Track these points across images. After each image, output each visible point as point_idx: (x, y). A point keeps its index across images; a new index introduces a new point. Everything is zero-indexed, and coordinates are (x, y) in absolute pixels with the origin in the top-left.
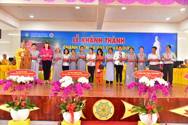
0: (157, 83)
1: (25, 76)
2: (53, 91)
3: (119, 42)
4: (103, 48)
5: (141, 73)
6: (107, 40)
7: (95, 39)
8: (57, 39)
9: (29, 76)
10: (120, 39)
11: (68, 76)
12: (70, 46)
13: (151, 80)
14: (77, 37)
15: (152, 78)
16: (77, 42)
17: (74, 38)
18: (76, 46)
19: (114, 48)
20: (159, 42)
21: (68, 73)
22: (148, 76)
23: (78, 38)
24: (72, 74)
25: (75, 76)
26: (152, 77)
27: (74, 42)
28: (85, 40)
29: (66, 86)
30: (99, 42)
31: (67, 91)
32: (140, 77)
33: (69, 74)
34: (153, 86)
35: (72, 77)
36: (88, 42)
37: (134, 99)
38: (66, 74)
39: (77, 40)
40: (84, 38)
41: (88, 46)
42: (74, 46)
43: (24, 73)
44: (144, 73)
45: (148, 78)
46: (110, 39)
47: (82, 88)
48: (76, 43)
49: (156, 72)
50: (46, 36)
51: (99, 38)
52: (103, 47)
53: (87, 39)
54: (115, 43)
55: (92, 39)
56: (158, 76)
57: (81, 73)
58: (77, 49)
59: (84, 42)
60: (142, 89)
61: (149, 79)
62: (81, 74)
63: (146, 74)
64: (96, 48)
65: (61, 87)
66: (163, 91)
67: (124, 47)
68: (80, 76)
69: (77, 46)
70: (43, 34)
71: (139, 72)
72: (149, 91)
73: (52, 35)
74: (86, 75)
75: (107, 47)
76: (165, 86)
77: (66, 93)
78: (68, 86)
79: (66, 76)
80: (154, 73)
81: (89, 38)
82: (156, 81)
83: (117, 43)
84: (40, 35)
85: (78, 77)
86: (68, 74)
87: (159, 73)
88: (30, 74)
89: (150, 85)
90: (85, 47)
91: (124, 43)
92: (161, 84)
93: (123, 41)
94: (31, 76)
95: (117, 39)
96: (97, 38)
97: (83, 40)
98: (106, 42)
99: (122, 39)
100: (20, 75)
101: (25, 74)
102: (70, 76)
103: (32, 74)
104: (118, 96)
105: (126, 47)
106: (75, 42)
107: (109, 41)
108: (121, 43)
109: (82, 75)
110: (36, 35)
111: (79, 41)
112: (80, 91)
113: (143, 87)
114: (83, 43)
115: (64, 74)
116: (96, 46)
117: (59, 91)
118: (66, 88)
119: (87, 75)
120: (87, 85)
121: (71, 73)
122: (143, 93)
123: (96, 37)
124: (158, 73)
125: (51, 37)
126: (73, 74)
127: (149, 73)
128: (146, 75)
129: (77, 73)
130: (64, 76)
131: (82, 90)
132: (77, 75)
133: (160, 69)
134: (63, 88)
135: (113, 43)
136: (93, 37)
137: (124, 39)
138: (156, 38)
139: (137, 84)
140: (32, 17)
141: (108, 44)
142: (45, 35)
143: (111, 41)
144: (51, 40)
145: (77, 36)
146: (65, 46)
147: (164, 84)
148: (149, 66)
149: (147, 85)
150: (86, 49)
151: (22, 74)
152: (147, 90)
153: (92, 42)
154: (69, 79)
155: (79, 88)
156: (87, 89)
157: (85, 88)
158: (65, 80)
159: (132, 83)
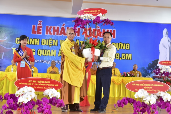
0: (160, 99)
2: (5, 109)
5: (138, 85)
8: (6, 27)
11: (28, 86)
13: (152, 94)
14: (40, 25)
15: (153, 93)
16: (39, 33)
17: (34, 27)
18: (36, 40)
20: (168, 38)
21: (29, 81)
22: (148, 89)
23: (41, 27)
24: (34, 83)
25: (39, 86)
26: (153, 90)
27: (34, 32)
28: (52, 30)
29: (26, 102)
31: (27, 109)
32: (136, 90)
33: (30, 83)
34: (155, 103)
35: (35, 88)
36: (57, 34)
38: (26, 84)
39: (39, 30)
40: (51, 28)
41: (57, 41)
44: (142, 85)
45: (148, 92)
47: (50, 104)
48: (37, 34)
49: (160, 84)
53: (56, 29)
55: (63, 29)
57: (49, 82)
59: (51, 34)
61: (149, 93)
62: (48, 84)
63: (145, 86)
65: (18, 103)
68: (48, 87)
74: (55, 85)
77: (26, 111)
78: (29, 101)
79: (26, 86)
80: (156, 85)
81: (58, 28)
82: (158, 96)
85: (44, 88)
86: (28, 83)
87: (164, 85)
89: (151, 102)
90: (52, 42)
91: (114, 37)
92: (165, 101)
93: (114, 34)
97: (48, 30)
99: (111, 31)
102: (32, 86)
109: (50, 85)
112: (47, 109)
113: (140, 105)
114: (48, 36)
115: (23, 84)
118: (26, 104)
119: (57, 85)
120: (58, 100)
121: (34, 81)
123: (70, 26)
124: (162, 84)
126: (36, 83)
127: (149, 85)
128: (145, 88)
129: (43, 82)
132: (42, 85)
134: (21, 104)
136: (66, 26)
138: (165, 31)
139: (132, 101)
145: (40, 23)
149: (147, 102)
152: (146, 109)
153: (63, 33)
154: (31, 91)
155: (47, 105)
156: (57, 106)
157: (55, 105)
158: (24, 92)
159: (125, 100)
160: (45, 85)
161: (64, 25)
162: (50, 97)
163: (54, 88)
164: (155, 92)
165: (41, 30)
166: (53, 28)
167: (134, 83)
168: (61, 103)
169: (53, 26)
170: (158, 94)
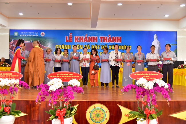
0: (156, 85)
1: (10, 78)
2: (40, 95)
3: (116, 42)
4: (98, 48)
5: (139, 74)
6: (103, 39)
7: (89, 37)
9: (13, 78)
10: (116, 38)
11: (57, 78)
12: (63, 46)
13: (149, 81)
14: (71, 36)
15: (151, 80)
16: (70, 41)
17: (67, 37)
18: (68, 46)
19: (110, 47)
20: (158, 41)
22: (147, 77)
23: (71, 37)
24: (61, 76)
25: (65, 78)
26: (150, 78)
28: (79, 39)
29: (54, 90)
30: (94, 41)
31: (56, 95)
32: (137, 78)
33: (58, 75)
34: (152, 88)
35: (62, 79)
36: (82, 41)
37: (131, 103)
38: (55, 76)
40: (78, 37)
42: (67, 46)
43: (8, 75)
44: (142, 74)
45: (146, 79)
46: (105, 38)
49: (155, 73)
50: (36, 36)
51: (94, 37)
52: (99, 46)
53: (81, 38)
54: (111, 42)
55: (86, 38)
56: (157, 77)
57: (72, 75)
58: (70, 48)
59: (78, 41)
60: (140, 92)
61: (147, 81)
62: (71, 76)
63: (144, 75)
64: (90, 47)
65: (49, 91)
66: (163, 94)
67: (121, 46)
68: (71, 78)
69: (70, 46)
70: (33, 33)
71: (137, 73)
72: (148, 94)
73: (43, 34)
74: (77, 77)
75: (102, 46)
76: (165, 88)
77: (54, 97)
78: (57, 89)
79: (55, 78)
80: (153, 74)
81: (82, 37)
82: (155, 82)
83: (113, 42)
84: (30, 34)
85: (69, 79)
86: (57, 75)
87: (159, 74)
88: (15, 76)
89: (149, 88)
91: (120, 42)
92: (160, 86)
93: (120, 40)
94: (16, 78)
95: (113, 38)
96: (92, 37)
97: (76, 39)
98: (101, 41)
99: (118, 38)
100: (4, 78)
101: (10, 76)
102: (60, 78)
103: (18, 76)
104: (113, 100)
105: (122, 46)
106: (68, 41)
107: (104, 40)
108: (118, 42)
109: (73, 77)
110: (26, 34)
111: (72, 40)
113: (141, 90)
114: (76, 43)
115: (53, 76)
116: (90, 45)
117: (47, 95)
118: (55, 91)
119: (78, 77)
120: (78, 88)
121: (61, 74)
122: (141, 96)
123: (90, 36)
124: (157, 73)
125: (42, 36)
126: (63, 75)
127: (147, 74)
128: (144, 76)
129: (67, 75)
130: (53, 78)
131: (73, 93)
132: (67, 77)
133: (159, 70)
134: (51, 91)
135: (108, 42)
136: (87, 36)
137: (120, 38)
138: (155, 36)
139: (134, 87)
140: (21, 14)
141: (104, 43)
142: (36, 34)
143: (106, 39)
144: (42, 39)
145: (70, 35)
146: (58, 46)
147: (164, 86)
148: (147, 66)
149: (146, 88)
150: (80, 49)
151: (7, 76)
152: (145, 93)
153: (86, 41)
154: (59, 82)
155: (70, 92)
156: (78, 92)
157: (76, 92)
158: (53, 82)
159: (129, 86)
160: (69, 77)
161: (86, 35)
162: (73, 86)
163: (76, 79)
164: (152, 79)
165: (71, 39)
166: (79, 37)
167: (135, 73)
168: (80, 90)
169: (79, 36)
170: (154, 81)
